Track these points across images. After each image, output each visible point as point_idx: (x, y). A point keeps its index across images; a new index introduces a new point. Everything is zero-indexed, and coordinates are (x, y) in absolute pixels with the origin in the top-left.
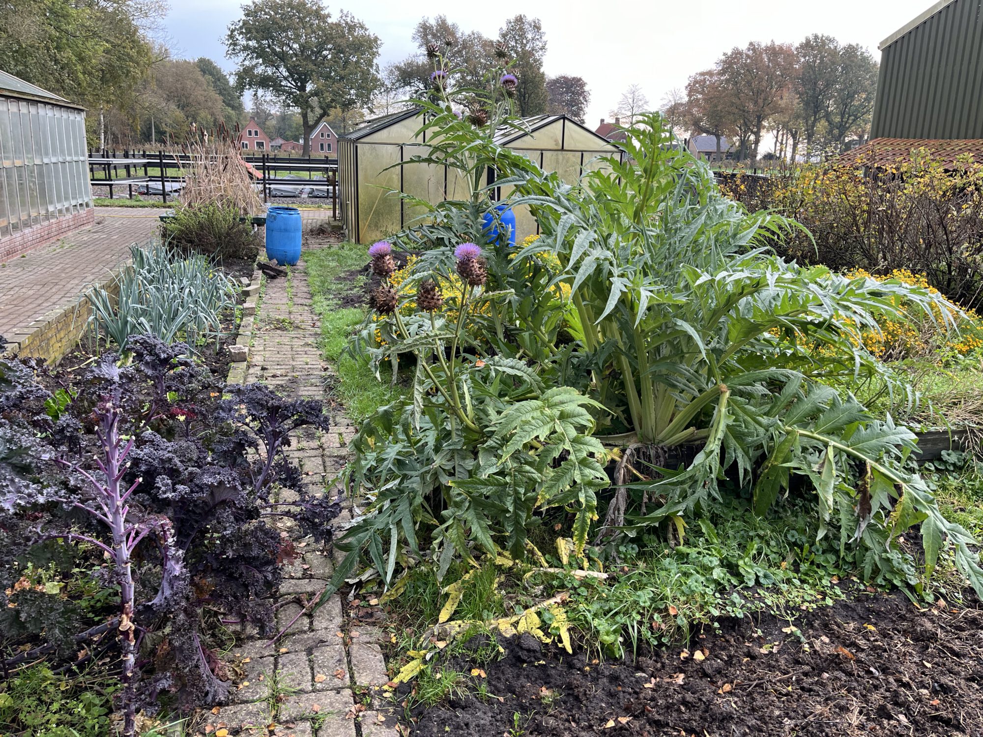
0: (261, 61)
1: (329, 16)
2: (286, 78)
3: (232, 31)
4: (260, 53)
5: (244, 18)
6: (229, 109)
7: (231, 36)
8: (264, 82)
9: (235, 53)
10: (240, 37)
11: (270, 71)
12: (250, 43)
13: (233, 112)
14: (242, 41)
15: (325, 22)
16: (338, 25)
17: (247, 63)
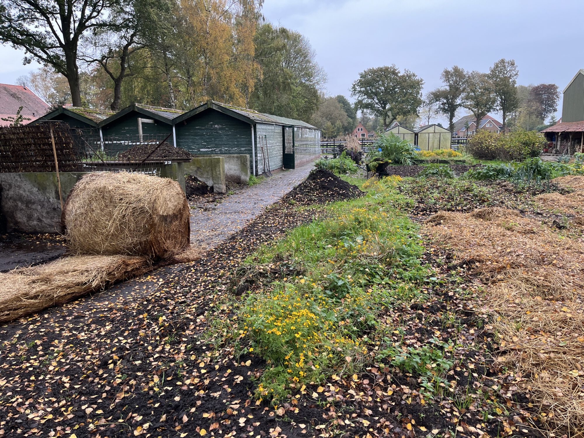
0: (366, 97)
1: (399, 72)
2: (377, 103)
3: (354, 85)
4: (366, 93)
5: (360, 78)
6: (350, 119)
7: (354, 87)
8: (367, 106)
9: (355, 94)
10: (357, 88)
11: (370, 101)
12: (362, 89)
13: (351, 120)
14: (358, 88)
15: (397, 76)
16: (403, 76)
17: (360, 98)
